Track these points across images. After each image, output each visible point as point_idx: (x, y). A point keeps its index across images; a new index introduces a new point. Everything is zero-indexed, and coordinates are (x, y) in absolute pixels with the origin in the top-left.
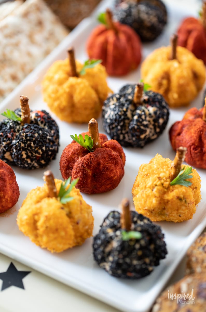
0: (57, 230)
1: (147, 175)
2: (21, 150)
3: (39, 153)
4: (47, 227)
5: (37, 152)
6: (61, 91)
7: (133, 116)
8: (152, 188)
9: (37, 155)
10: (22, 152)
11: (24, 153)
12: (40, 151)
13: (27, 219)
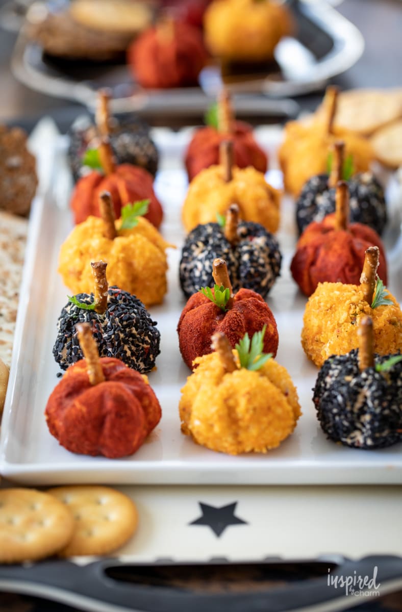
0: (269, 409)
1: (331, 308)
2: (122, 344)
3: (146, 342)
4: (255, 409)
5: (144, 341)
7: (239, 258)
9: (145, 346)
10: (124, 347)
11: (126, 347)
12: (147, 338)
13: (217, 411)
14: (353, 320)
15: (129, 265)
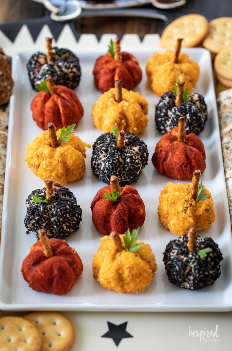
0: (140, 274)
1: (174, 202)
2: (62, 224)
3: (75, 221)
4: (133, 275)
5: (73, 220)
6: (55, 162)
7: (124, 159)
8: (184, 211)
9: (74, 222)
10: (62, 225)
11: (64, 225)
12: (75, 218)
13: (113, 276)
14: (185, 210)
15: (64, 163)
